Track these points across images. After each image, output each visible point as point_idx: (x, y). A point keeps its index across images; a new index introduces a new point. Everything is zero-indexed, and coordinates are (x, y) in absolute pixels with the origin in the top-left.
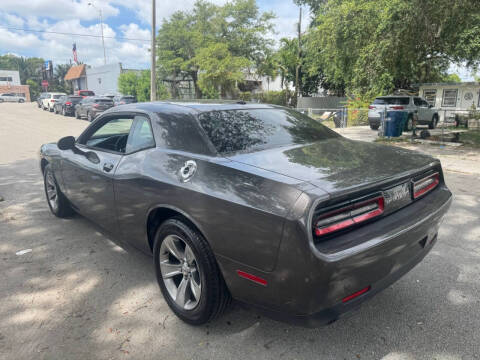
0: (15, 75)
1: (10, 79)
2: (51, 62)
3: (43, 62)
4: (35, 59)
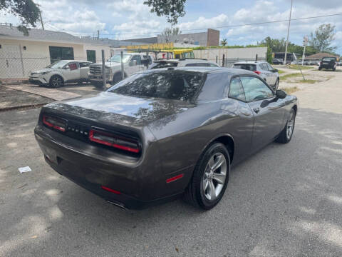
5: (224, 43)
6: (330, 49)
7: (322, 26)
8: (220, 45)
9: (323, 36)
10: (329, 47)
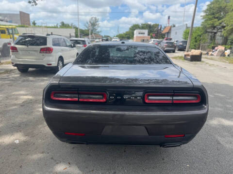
0: (146, 31)
1: (144, 33)
2: (161, 25)
3: (158, 25)
4: (156, 24)
5: (34, 24)
6: (98, 32)
7: (92, 18)
8: (32, 25)
9: (94, 24)
10: (97, 31)
